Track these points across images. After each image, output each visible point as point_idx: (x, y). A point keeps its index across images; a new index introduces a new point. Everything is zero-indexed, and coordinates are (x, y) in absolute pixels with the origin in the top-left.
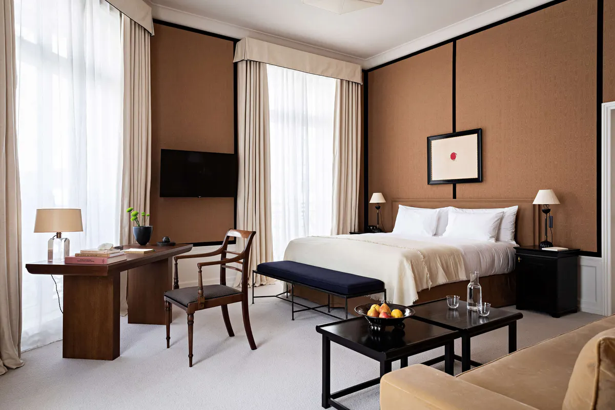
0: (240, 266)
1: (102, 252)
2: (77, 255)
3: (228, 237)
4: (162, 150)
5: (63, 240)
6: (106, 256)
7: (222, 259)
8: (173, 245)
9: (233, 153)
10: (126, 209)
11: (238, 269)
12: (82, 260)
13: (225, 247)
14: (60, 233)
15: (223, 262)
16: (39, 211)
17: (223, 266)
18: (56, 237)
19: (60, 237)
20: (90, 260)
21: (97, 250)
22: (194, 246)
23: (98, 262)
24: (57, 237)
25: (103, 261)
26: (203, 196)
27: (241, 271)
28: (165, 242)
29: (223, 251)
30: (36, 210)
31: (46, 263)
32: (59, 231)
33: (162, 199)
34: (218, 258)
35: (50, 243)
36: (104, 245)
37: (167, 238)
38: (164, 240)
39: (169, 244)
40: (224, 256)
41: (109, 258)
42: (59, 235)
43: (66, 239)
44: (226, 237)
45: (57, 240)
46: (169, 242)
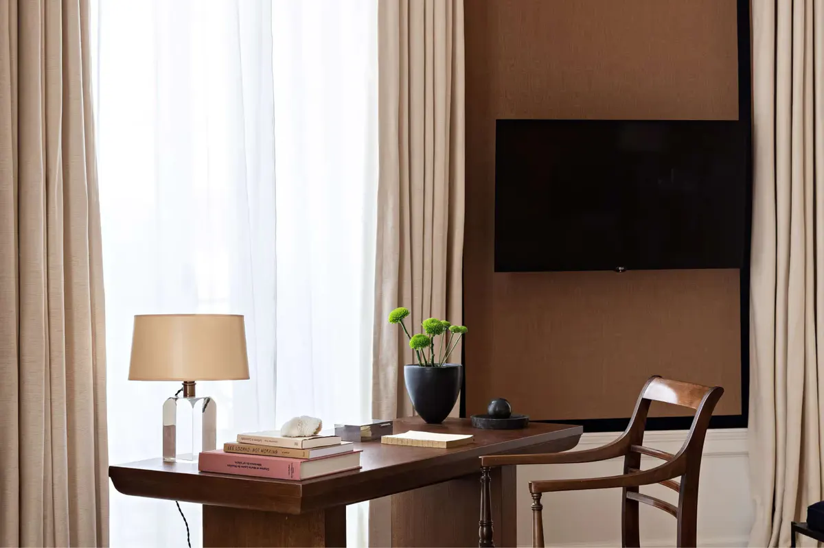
0: (673, 497)
1: (289, 443)
2: (228, 448)
3: (646, 403)
4: (497, 120)
5: (200, 404)
6: (300, 453)
7: (626, 471)
8: (520, 425)
9: (735, 117)
10: (389, 313)
11: (666, 507)
12: (239, 464)
13: (636, 438)
14: (193, 384)
15: (631, 481)
16: (139, 319)
17: (631, 496)
18: (182, 393)
19: (193, 394)
20: (258, 465)
21: (278, 436)
22: (585, 431)
23: (278, 471)
24: (185, 395)
25: (291, 469)
26: (630, 266)
27: (674, 513)
28: (496, 415)
29: (629, 447)
30: (133, 318)
31: (159, 467)
32: (189, 379)
33: (503, 276)
34: (615, 467)
35: (169, 407)
36: (298, 422)
37: (502, 403)
38: (491, 409)
39: (506, 421)
40: (633, 462)
41: (309, 460)
42: (189, 389)
43: (208, 400)
44: (640, 400)
45: (183, 402)
46: (508, 415)
